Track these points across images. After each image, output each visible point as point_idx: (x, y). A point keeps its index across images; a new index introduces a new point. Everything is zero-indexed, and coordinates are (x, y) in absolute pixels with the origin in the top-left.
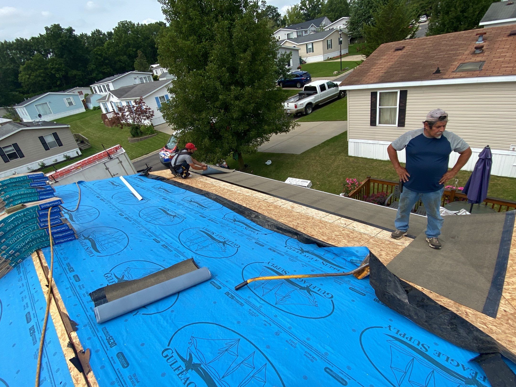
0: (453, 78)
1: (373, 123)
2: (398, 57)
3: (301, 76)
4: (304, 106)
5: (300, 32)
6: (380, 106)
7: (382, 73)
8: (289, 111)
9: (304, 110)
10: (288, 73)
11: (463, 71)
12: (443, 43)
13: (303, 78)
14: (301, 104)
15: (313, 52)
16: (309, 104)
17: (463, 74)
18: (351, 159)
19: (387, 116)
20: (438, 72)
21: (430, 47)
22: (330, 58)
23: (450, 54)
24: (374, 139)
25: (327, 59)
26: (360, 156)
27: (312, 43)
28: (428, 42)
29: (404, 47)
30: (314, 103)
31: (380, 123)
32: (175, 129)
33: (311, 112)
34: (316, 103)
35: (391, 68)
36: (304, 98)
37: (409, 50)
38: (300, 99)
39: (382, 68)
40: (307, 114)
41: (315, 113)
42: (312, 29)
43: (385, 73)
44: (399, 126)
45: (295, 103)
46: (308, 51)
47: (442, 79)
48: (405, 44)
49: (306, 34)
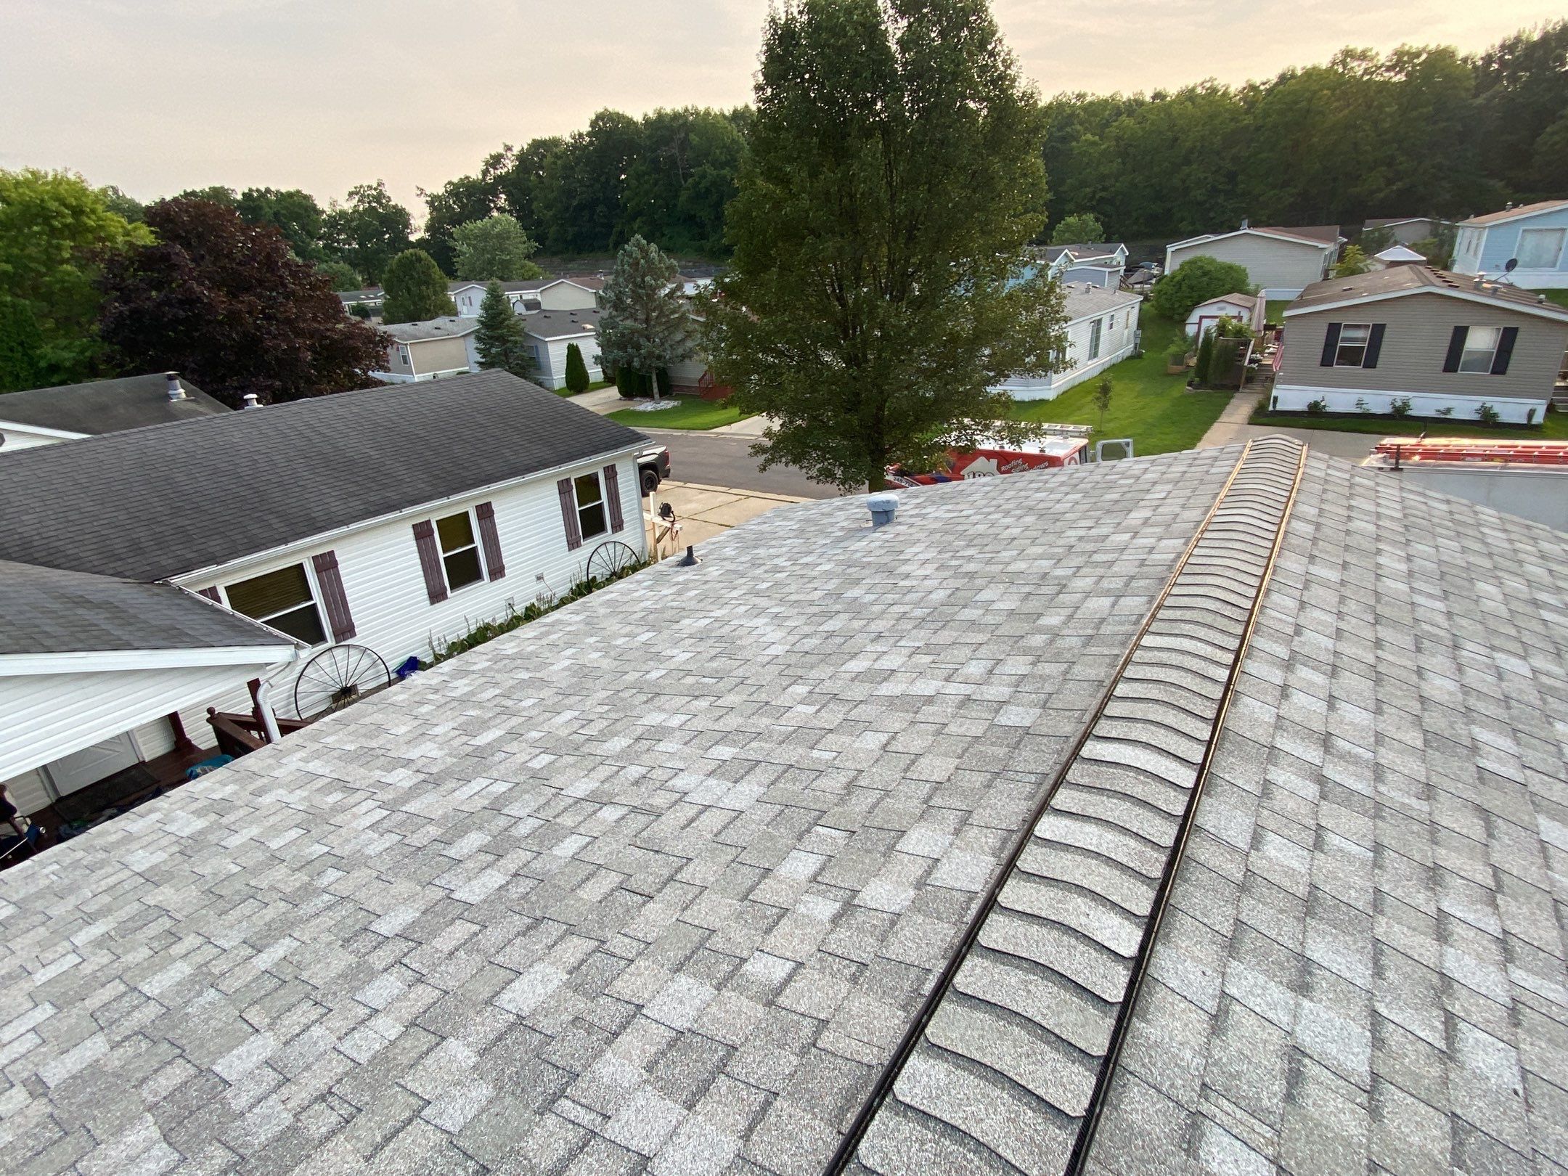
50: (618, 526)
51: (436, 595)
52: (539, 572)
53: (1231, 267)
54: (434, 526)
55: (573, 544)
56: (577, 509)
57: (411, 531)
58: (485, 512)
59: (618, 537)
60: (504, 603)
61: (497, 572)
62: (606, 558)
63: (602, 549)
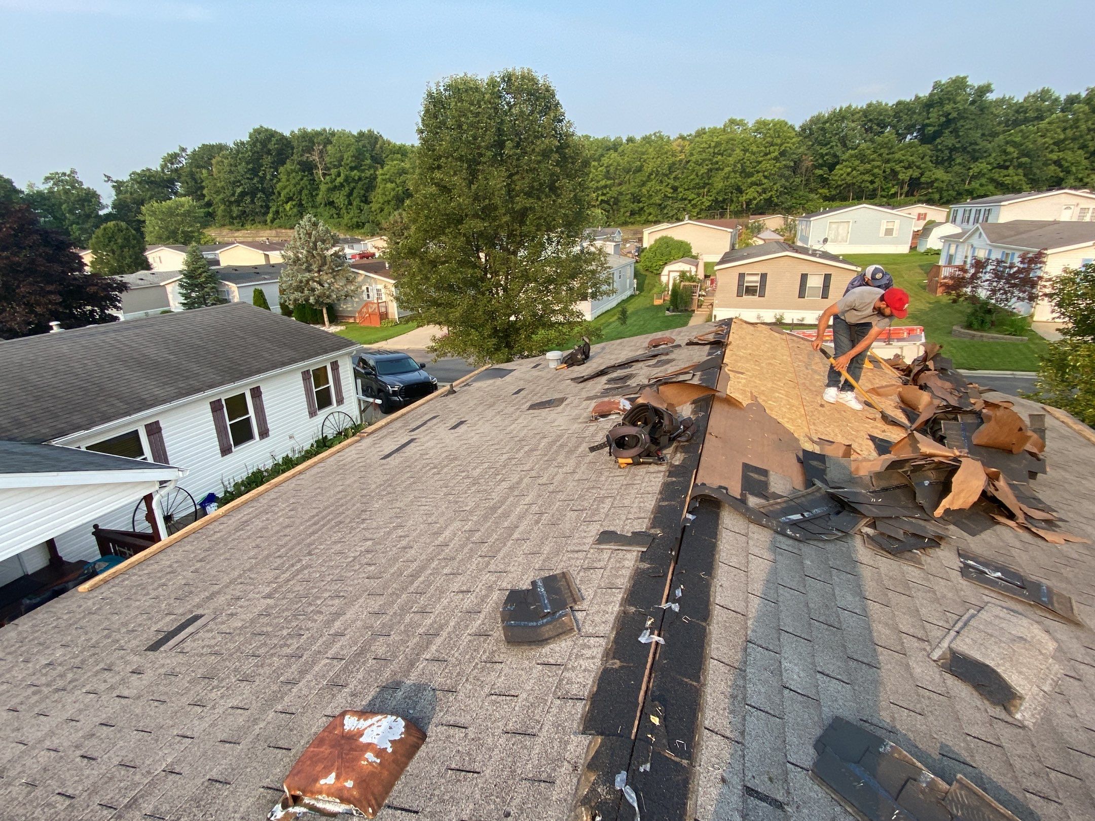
50: (340, 401)
51: (225, 451)
52: (291, 432)
53: (682, 242)
54: (224, 403)
55: (312, 414)
56: (315, 390)
57: (209, 406)
58: (256, 393)
59: (341, 408)
60: (269, 455)
61: (264, 433)
62: (334, 423)
63: (331, 417)
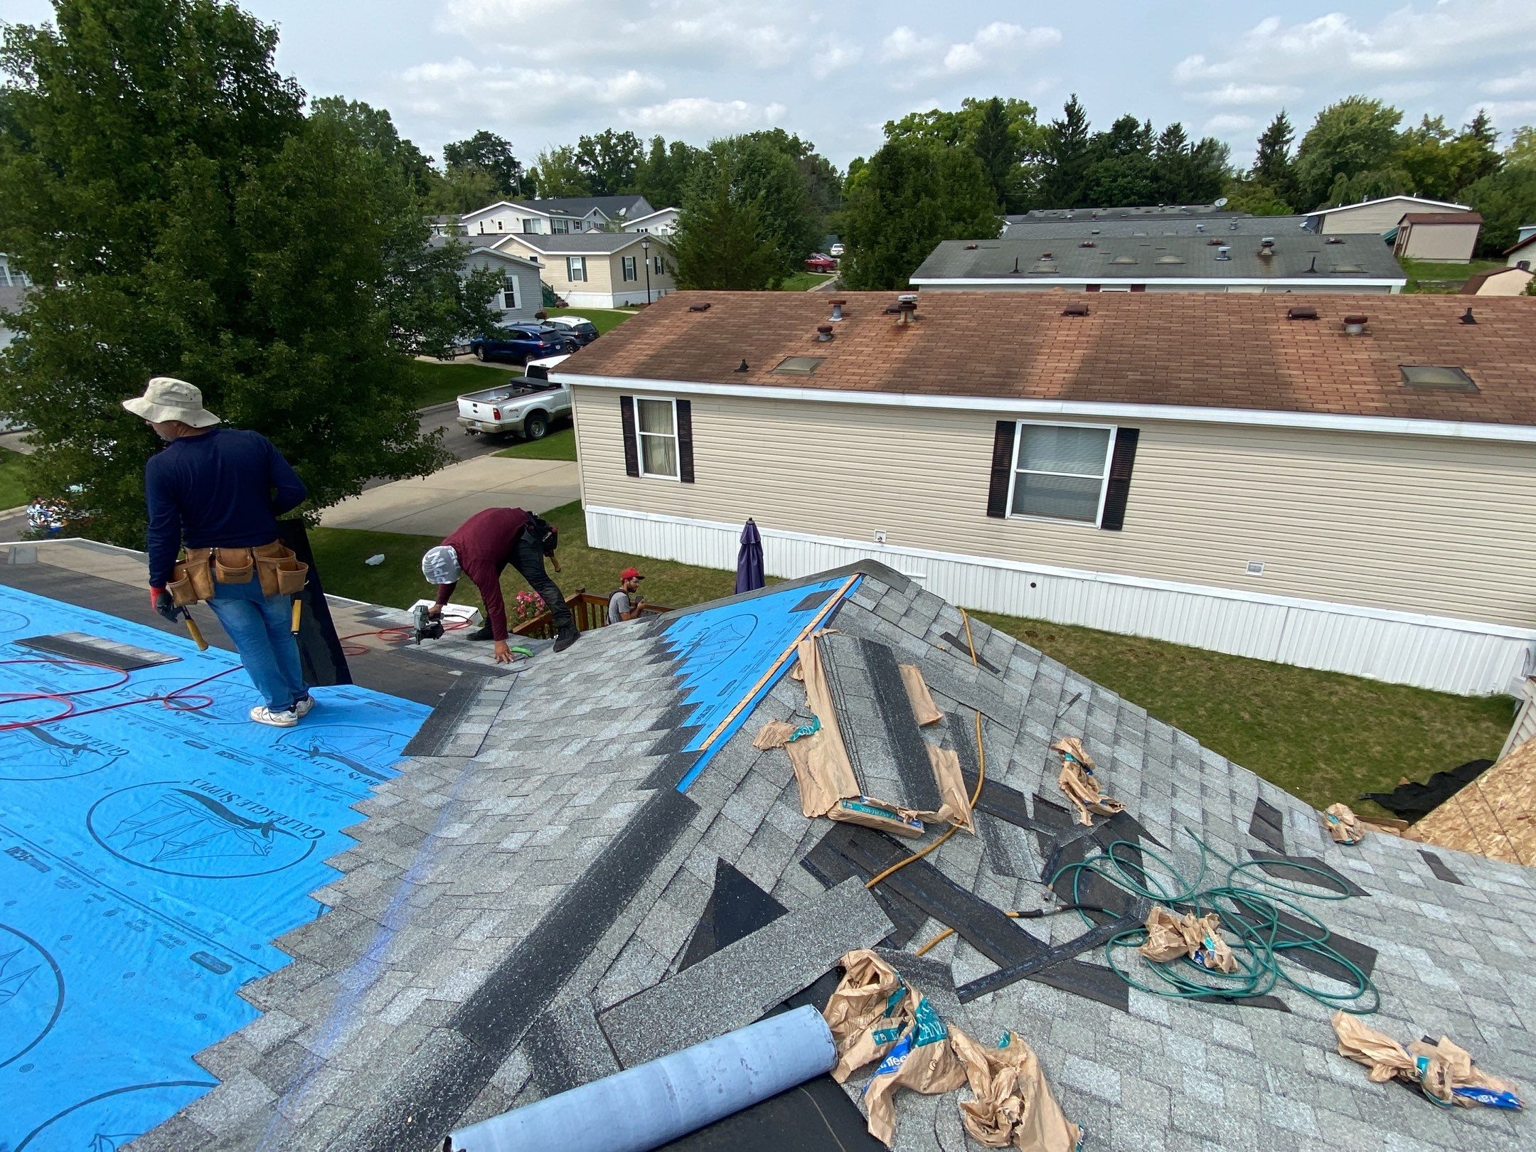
0: (763, 385)
1: (632, 470)
2: (690, 325)
3: (537, 338)
4: (522, 416)
5: (559, 221)
6: (642, 429)
7: (647, 355)
8: (479, 424)
9: (522, 427)
10: (497, 325)
11: (784, 373)
12: (780, 309)
13: (541, 343)
14: (511, 411)
15: (585, 280)
16: (536, 415)
17: (782, 379)
18: (592, 556)
19: (658, 457)
20: (744, 368)
21: (755, 314)
22: (632, 305)
23: (780, 335)
24: (638, 508)
25: (623, 304)
26: (612, 549)
27: (583, 259)
28: (755, 304)
29: (709, 306)
30: (553, 411)
31: (646, 470)
32: (30, 441)
33: (544, 436)
34: (558, 412)
35: (666, 347)
36: (524, 394)
37: (717, 313)
38: (511, 397)
39: (651, 344)
40: (530, 438)
41: (552, 439)
42: (593, 219)
43: (652, 357)
44: (682, 480)
45: (495, 406)
46: (572, 275)
47: (745, 384)
48: (716, 299)
49: (578, 231)
